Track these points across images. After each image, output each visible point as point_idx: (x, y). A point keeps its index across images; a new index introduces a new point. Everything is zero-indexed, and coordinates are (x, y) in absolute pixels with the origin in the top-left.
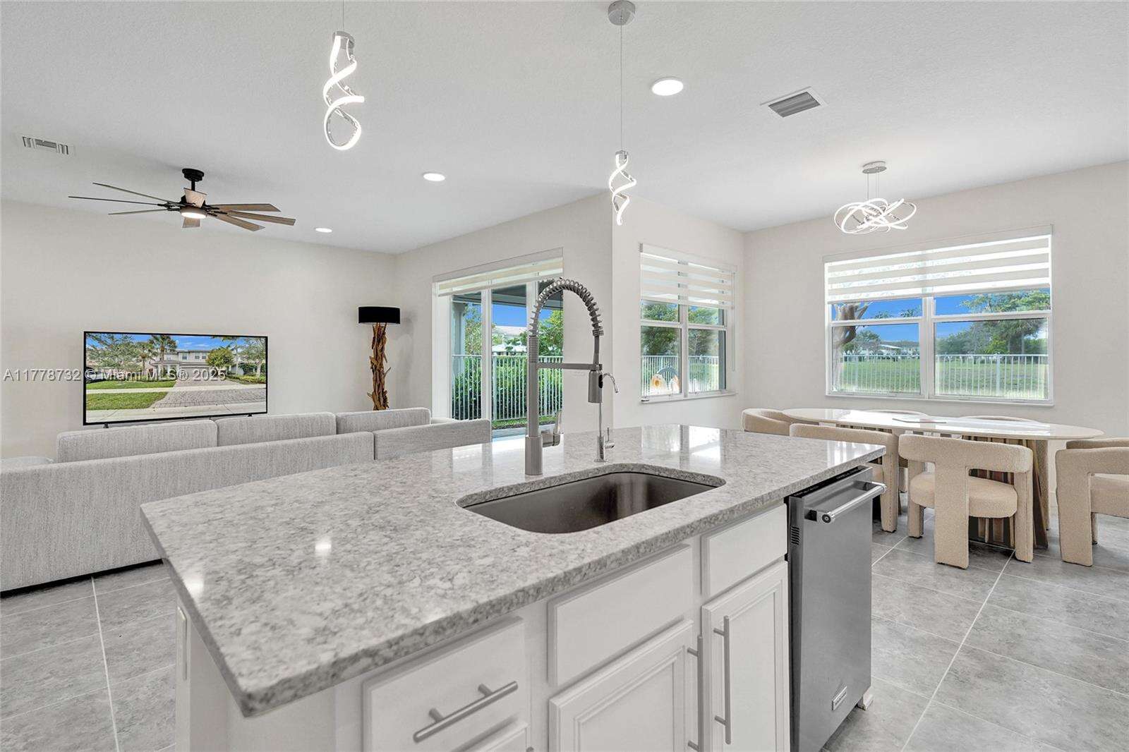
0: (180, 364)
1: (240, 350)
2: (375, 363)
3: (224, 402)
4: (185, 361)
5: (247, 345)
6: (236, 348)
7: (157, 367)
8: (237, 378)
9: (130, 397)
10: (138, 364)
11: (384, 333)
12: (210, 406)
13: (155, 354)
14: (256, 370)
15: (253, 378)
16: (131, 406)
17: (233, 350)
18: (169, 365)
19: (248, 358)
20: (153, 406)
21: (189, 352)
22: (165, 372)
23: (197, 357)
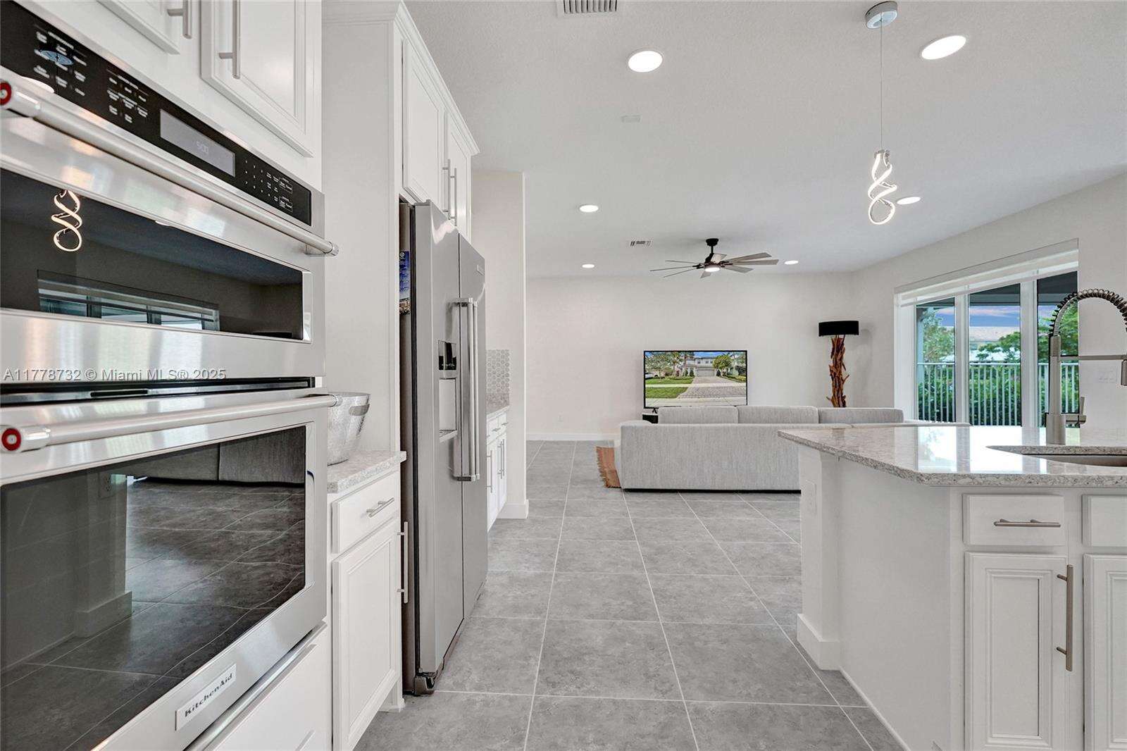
0: (696, 367)
2: (834, 371)
3: (724, 395)
4: (699, 365)
7: (682, 369)
8: (734, 378)
9: (666, 390)
10: (671, 367)
11: (843, 344)
12: (714, 398)
13: (681, 360)
15: (741, 377)
16: (665, 396)
18: (689, 368)
20: (679, 398)
21: (702, 359)
22: (687, 373)
23: (707, 362)
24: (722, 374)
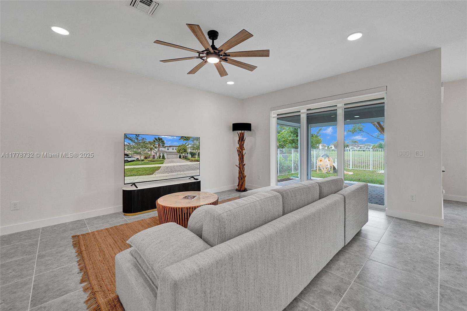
0: (166, 152)
1: (190, 146)
2: (240, 150)
3: (184, 171)
4: (168, 151)
5: (193, 143)
6: (188, 145)
7: (156, 154)
8: (189, 159)
9: (145, 169)
10: (148, 152)
12: (178, 173)
13: (156, 147)
14: (196, 155)
15: (195, 159)
16: (145, 174)
17: (187, 145)
18: (161, 153)
19: (193, 149)
20: (155, 173)
21: (170, 147)
22: (160, 156)
23: (173, 149)
24: (182, 157)
